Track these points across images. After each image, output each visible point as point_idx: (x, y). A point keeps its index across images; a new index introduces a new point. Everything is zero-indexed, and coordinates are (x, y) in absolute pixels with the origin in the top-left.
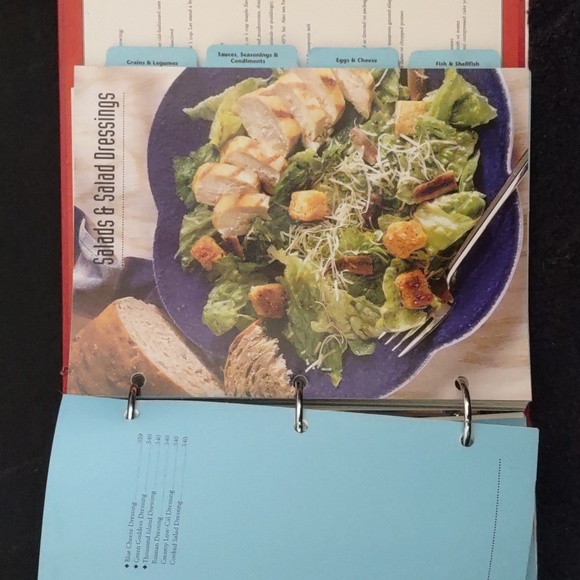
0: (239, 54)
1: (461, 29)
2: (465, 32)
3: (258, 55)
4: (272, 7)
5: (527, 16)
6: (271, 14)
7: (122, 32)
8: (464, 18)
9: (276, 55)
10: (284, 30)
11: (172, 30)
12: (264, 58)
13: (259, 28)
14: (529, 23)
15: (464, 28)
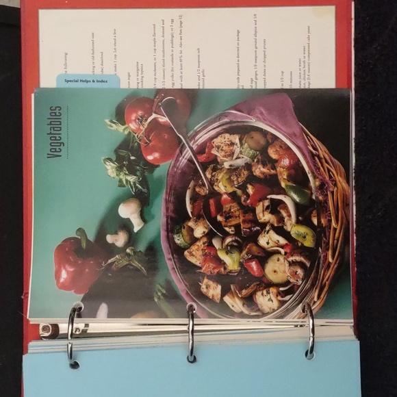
2: (309, 54)
4: (173, 36)
6: (172, 41)
7: (66, 54)
8: (309, 44)
10: (181, 52)
11: (102, 53)
15: (309, 51)
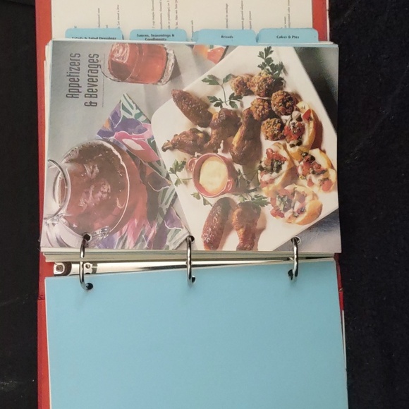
0: (150, 35)
1: (287, 22)
3: (162, 36)
4: (169, 10)
5: (328, 13)
6: (169, 16)
8: (289, 15)
9: (173, 35)
10: (177, 24)
12: (165, 37)
13: (161, 23)
14: (329, 17)
15: (289, 21)
